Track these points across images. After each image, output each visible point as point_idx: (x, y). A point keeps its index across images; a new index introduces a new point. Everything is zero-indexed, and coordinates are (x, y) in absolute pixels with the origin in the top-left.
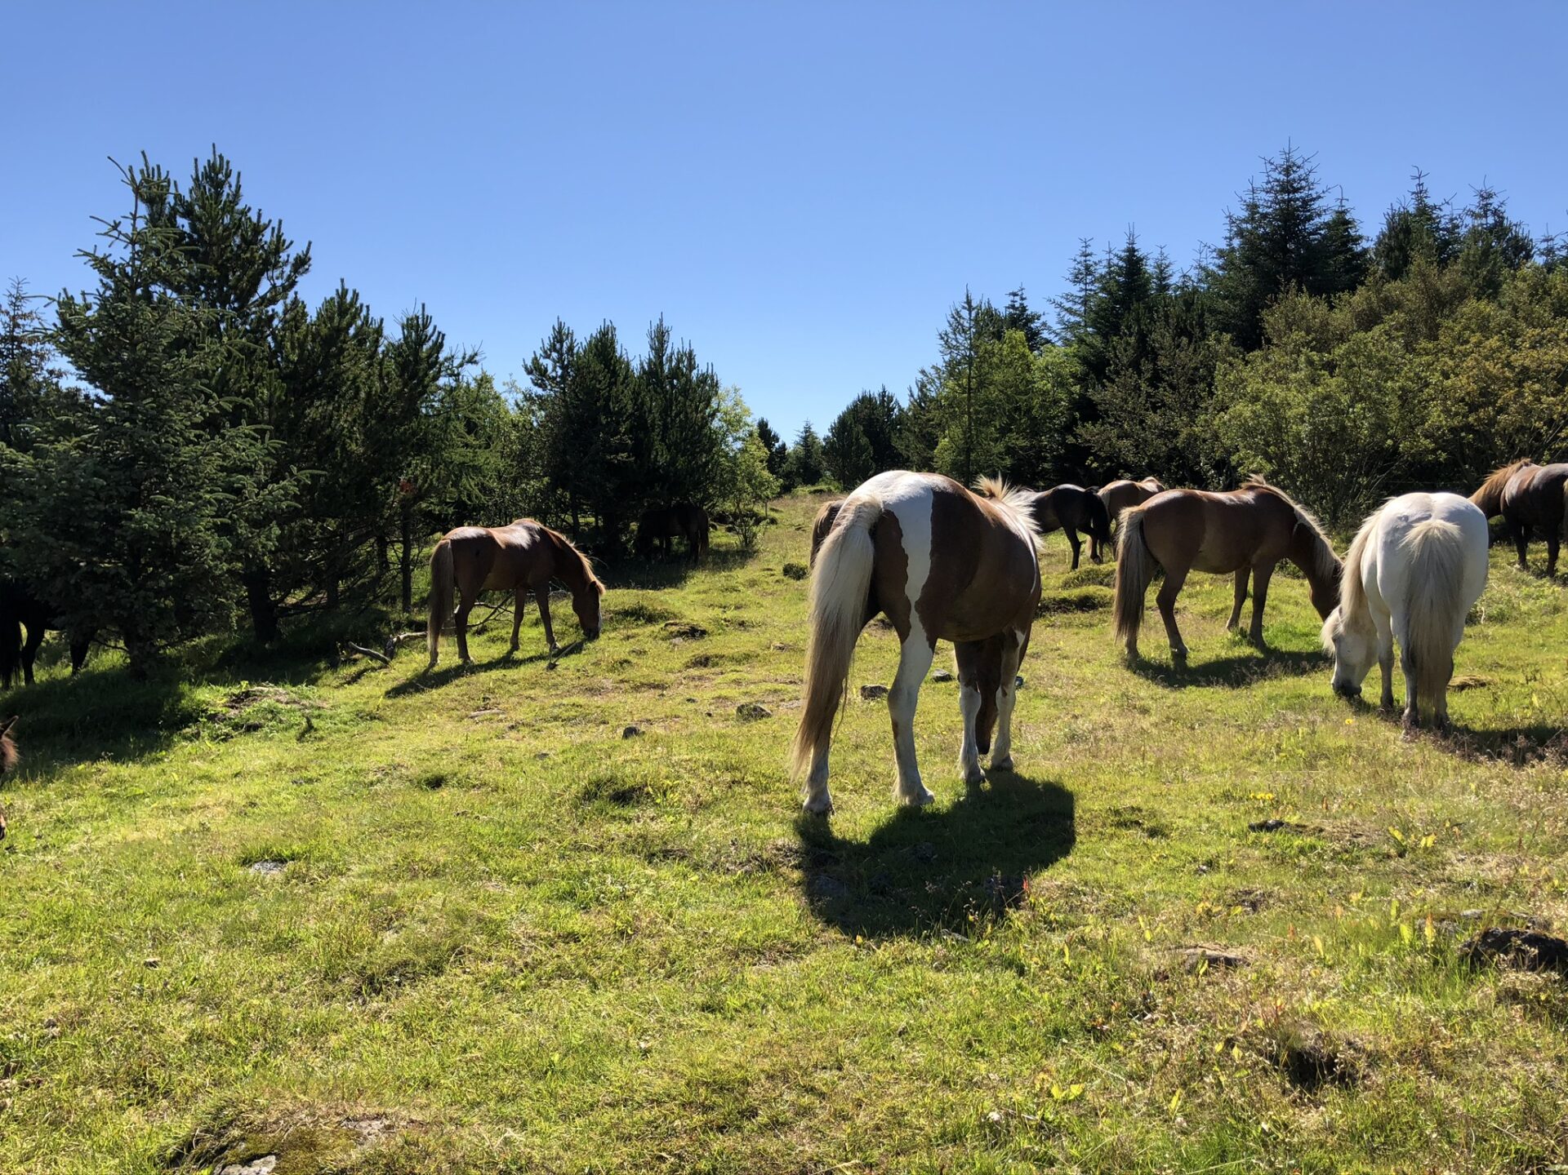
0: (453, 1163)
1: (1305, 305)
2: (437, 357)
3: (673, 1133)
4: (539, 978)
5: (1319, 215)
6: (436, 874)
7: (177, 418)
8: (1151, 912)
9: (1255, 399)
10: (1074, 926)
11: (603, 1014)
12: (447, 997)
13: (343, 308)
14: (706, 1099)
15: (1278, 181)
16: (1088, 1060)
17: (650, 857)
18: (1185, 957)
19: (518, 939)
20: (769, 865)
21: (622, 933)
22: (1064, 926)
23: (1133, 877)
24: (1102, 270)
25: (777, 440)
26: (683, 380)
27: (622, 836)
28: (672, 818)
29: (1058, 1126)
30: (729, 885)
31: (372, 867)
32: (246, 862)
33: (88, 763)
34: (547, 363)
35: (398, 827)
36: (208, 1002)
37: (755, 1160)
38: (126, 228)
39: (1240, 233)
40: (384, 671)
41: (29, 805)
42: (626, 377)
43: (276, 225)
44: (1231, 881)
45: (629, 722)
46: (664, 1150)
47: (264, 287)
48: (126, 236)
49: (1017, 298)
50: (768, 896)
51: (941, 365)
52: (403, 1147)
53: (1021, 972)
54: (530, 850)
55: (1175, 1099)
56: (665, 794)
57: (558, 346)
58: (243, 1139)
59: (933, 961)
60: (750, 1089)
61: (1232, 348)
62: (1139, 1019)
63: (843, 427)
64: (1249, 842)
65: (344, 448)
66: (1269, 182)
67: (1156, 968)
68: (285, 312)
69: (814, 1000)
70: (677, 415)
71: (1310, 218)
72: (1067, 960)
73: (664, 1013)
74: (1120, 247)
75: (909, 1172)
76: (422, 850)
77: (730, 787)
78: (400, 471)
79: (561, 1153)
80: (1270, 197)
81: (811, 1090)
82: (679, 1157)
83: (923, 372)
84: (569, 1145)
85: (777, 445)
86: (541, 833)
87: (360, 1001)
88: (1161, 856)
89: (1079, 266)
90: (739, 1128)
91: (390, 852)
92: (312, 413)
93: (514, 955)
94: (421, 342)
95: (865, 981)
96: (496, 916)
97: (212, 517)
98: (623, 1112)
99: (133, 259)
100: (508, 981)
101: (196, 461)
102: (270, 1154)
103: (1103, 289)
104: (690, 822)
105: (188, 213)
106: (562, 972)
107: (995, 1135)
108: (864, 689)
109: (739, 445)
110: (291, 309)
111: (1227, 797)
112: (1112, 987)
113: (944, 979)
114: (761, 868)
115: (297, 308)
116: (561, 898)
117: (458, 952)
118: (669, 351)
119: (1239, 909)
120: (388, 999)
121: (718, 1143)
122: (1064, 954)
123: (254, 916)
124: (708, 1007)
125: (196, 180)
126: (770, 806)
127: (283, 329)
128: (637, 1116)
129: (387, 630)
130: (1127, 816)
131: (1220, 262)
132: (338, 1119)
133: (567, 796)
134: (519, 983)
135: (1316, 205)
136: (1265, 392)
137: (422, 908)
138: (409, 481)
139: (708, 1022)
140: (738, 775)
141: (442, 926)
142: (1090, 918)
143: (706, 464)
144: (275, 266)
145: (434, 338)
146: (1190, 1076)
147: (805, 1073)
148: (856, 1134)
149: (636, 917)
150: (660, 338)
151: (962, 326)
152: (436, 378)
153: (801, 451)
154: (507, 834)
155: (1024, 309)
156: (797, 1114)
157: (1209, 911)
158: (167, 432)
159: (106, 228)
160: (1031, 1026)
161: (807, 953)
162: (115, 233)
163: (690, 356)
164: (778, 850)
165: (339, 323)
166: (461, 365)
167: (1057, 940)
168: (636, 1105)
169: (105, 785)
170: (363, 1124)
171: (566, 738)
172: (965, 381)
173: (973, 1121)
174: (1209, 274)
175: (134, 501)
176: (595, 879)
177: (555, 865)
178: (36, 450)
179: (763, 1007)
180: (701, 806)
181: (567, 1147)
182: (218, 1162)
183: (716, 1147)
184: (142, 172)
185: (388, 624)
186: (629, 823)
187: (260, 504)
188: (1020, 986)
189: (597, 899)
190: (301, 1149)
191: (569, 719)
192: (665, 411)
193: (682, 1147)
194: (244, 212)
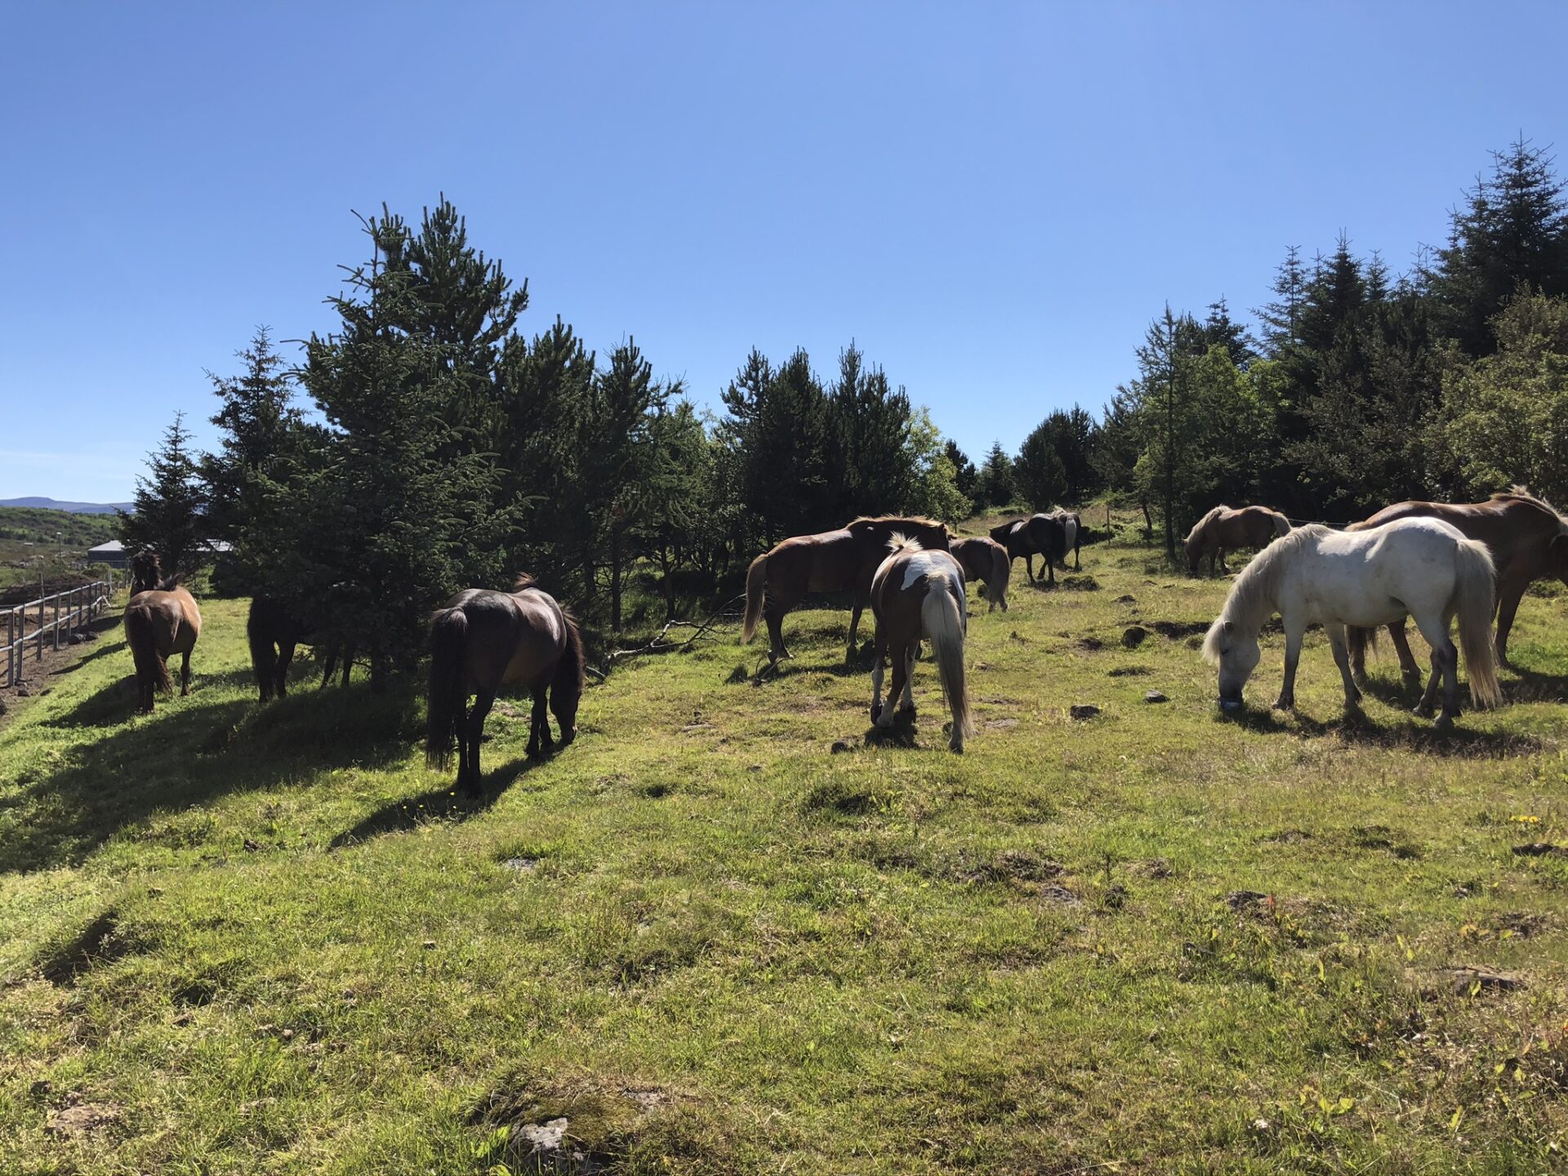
0: (728, 1136)
1: (1541, 306)
2: (645, 387)
3: (934, 1121)
4: (785, 973)
5: (1557, 210)
6: (677, 872)
7: (414, 450)
8: (1410, 932)
9: (1490, 406)
10: (1326, 944)
11: (851, 1008)
12: (701, 986)
13: (560, 343)
14: (964, 1090)
15: (1509, 175)
16: (1354, 1075)
17: (880, 863)
18: (1454, 978)
19: (762, 936)
20: (1000, 874)
21: (861, 934)
22: (1316, 943)
23: (1385, 897)
24: (1310, 279)
25: (966, 461)
26: (874, 404)
27: (851, 842)
28: (898, 827)
29: (1329, 1139)
30: (961, 894)
31: (618, 865)
32: (501, 858)
33: (342, 769)
34: (745, 392)
35: (638, 829)
36: (484, 982)
37: (1017, 1151)
38: (368, 274)
39: (1468, 233)
40: (600, 687)
41: (294, 806)
42: (819, 402)
43: (497, 264)
44: (1496, 904)
45: (835, 738)
46: (927, 1136)
47: (487, 324)
48: (368, 281)
49: (1218, 310)
50: (1002, 904)
51: (1140, 380)
52: (681, 1118)
53: (1272, 986)
54: (764, 853)
55: (1455, 1117)
56: (888, 804)
57: (754, 374)
58: (537, 1102)
59: (1178, 972)
60: (1006, 1083)
61: (1461, 355)
62: (1407, 1039)
63: (1034, 446)
64: (1514, 866)
65: (560, 475)
66: (1499, 177)
67: (1422, 988)
68: (506, 348)
69: (1057, 1004)
70: (869, 437)
71: (1546, 214)
72: (1321, 975)
73: (910, 1009)
74: (1331, 253)
75: (1177, 1173)
76: (662, 849)
77: (953, 799)
78: (611, 496)
79: (827, 1134)
80: (1501, 192)
81: (1068, 1088)
82: (943, 1143)
83: (1121, 389)
84: (833, 1127)
85: (965, 466)
86: (771, 837)
87: (620, 987)
88: (1414, 877)
89: (1285, 275)
90: (999, 1120)
91: (633, 851)
92: (532, 443)
93: (759, 950)
94: (630, 371)
95: (1110, 989)
96: (739, 912)
97: (446, 540)
98: (882, 1099)
99: (374, 302)
100: (757, 974)
101: (430, 488)
102: (562, 1116)
103: (1311, 299)
104: (916, 832)
105: (420, 258)
106: (806, 968)
107: (1263, 1142)
108: (1074, 709)
109: (927, 466)
110: (511, 345)
111: (1483, 819)
112: (1374, 1005)
113: (1191, 990)
114: (992, 877)
115: (516, 342)
116: (798, 899)
117: (707, 944)
118: (860, 376)
119: (1509, 933)
120: (646, 986)
121: (980, 1133)
122: (1318, 970)
123: (514, 907)
124: (954, 1007)
125: (426, 226)
126: (995, 819)
127: (504, 363)
128: (898, 1103)
129: (600, 648)
130: (1373, 836)
131: (1443, 264)
132: (619, 1089)
133: (793, 803)
134: (767, 976)
135: (1553, 199)
136: (1501, 398)
137: (670, 904)
138: (620, 505)
139: (955, 1020)
140: (960, 788)
141: (691, 920)
142: (1344, 936)
143: (897, 486)
144: (497, 304)
145: (641, 369)
146: (1471, 1094)
147: (1060, 1071)
148: (1117, 1132)
149: (873, 919)
150: (851, 363)
151: (1162, 340)
152: (644, 407)
153: (991, 474)
154: (740, 837)
155: (1226, 321)
156: (1056, 1110)
157: (1474, 934)
158: (405, 462)
159: (351, 275)
160: (1289, 1040)
161: (1047, 960)
162: (358, 279)
163: (881, 379)
164: (1008, 860)
165: (556, 356)
166: (666, 395)
167: (1309, 957)
168: (894, 1094)
169: (357, 790)
170: (643, 1095)
171: (777, 753)
172: (1166, 396)
173: (1240, 1128)
174: (1430, 277)
175: (377, 527)
176: (829, 881)
177: (790, 867)
178: (293, 480)
179: (1010, 1009)
180: (925, 817)
181: (832, 1129)
182: (515, 1121)
183: (978, 1137)
184: (382, 221)
185: (601, 643)
186: (856, 830)
187: (488, 528)
188: (1273, 1000)
189: (833, 900)
190: (588, 1112)
191: (776, 735)
192: (857, 435)
193: (945, 1134)
194: (469, 254)
